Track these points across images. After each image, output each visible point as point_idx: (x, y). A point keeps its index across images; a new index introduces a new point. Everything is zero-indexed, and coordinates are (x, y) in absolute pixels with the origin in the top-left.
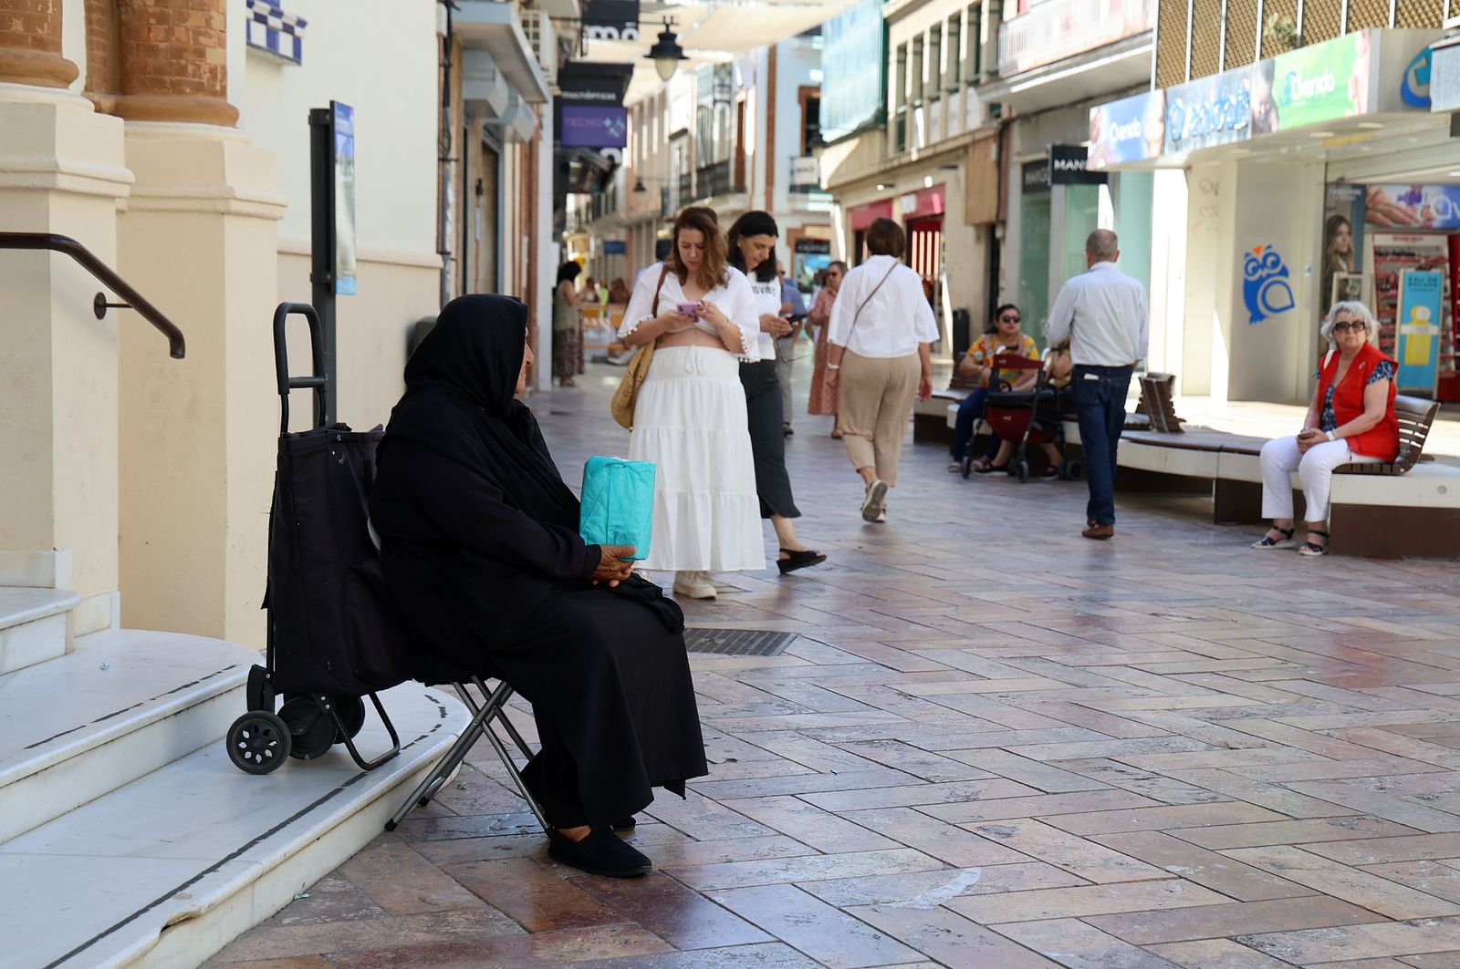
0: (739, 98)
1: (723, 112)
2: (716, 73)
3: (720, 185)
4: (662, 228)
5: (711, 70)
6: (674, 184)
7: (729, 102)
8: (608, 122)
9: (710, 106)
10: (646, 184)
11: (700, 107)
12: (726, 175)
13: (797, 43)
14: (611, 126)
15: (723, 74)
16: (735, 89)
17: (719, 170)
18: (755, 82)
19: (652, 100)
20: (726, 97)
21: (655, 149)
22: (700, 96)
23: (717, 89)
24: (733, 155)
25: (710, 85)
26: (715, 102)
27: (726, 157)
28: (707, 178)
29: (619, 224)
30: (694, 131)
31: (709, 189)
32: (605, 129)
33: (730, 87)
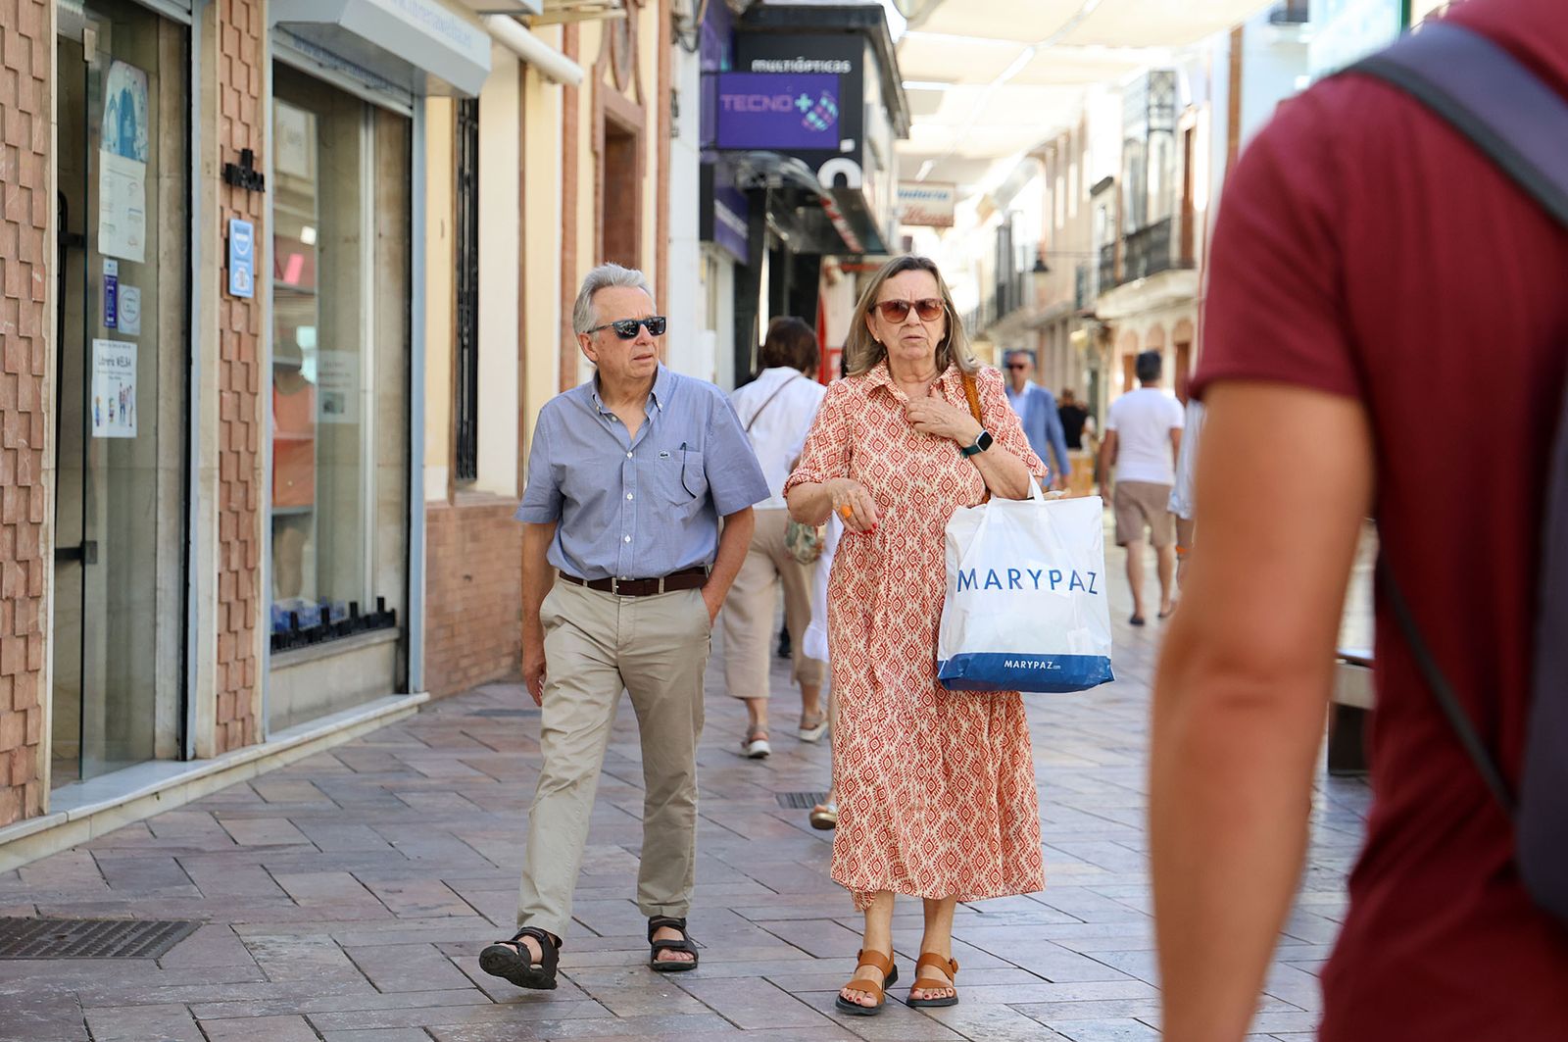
0: (1184, 126)
1: (1163, 148)
2: (1151, 87)
3: (1156, 257)
4: (1078, 328)
5: (1144, 82)
6: (1095, 261)
7: (1171, 131)
8: (804, 103)
9: (1142, 138)
10: (1048, 262)
11: (1128, 142)
12: (1164, 244)
13: (1275, 33)
14: (810, 109)
15: (1162, 87)
16: (1180, 110)
17: (1155, 236)
18: (1208, 97)
19: (1068, 136)
20: (1167, 123)
21: (1073, 211)
22: (1126, 125)
23: (1155, 111)
24: (1177, 211)
25: (1142, 105)
26: (1150, 131)
27: (1166, 214)
28: (1138, 249)
29: (1026, 327)
30: (1124, 180)
31: (1143, 264)
32: (799, 115)
33: (1172, 107)
